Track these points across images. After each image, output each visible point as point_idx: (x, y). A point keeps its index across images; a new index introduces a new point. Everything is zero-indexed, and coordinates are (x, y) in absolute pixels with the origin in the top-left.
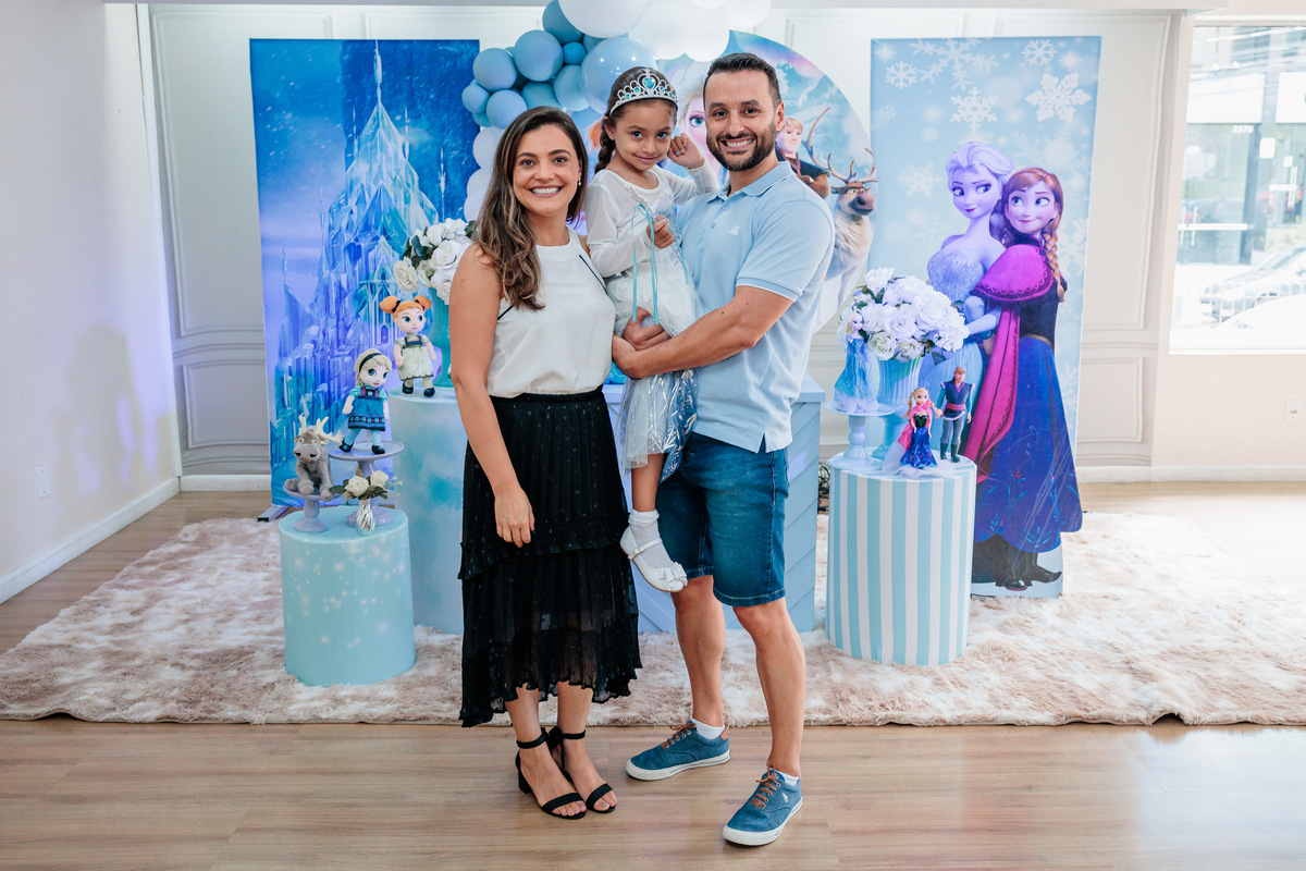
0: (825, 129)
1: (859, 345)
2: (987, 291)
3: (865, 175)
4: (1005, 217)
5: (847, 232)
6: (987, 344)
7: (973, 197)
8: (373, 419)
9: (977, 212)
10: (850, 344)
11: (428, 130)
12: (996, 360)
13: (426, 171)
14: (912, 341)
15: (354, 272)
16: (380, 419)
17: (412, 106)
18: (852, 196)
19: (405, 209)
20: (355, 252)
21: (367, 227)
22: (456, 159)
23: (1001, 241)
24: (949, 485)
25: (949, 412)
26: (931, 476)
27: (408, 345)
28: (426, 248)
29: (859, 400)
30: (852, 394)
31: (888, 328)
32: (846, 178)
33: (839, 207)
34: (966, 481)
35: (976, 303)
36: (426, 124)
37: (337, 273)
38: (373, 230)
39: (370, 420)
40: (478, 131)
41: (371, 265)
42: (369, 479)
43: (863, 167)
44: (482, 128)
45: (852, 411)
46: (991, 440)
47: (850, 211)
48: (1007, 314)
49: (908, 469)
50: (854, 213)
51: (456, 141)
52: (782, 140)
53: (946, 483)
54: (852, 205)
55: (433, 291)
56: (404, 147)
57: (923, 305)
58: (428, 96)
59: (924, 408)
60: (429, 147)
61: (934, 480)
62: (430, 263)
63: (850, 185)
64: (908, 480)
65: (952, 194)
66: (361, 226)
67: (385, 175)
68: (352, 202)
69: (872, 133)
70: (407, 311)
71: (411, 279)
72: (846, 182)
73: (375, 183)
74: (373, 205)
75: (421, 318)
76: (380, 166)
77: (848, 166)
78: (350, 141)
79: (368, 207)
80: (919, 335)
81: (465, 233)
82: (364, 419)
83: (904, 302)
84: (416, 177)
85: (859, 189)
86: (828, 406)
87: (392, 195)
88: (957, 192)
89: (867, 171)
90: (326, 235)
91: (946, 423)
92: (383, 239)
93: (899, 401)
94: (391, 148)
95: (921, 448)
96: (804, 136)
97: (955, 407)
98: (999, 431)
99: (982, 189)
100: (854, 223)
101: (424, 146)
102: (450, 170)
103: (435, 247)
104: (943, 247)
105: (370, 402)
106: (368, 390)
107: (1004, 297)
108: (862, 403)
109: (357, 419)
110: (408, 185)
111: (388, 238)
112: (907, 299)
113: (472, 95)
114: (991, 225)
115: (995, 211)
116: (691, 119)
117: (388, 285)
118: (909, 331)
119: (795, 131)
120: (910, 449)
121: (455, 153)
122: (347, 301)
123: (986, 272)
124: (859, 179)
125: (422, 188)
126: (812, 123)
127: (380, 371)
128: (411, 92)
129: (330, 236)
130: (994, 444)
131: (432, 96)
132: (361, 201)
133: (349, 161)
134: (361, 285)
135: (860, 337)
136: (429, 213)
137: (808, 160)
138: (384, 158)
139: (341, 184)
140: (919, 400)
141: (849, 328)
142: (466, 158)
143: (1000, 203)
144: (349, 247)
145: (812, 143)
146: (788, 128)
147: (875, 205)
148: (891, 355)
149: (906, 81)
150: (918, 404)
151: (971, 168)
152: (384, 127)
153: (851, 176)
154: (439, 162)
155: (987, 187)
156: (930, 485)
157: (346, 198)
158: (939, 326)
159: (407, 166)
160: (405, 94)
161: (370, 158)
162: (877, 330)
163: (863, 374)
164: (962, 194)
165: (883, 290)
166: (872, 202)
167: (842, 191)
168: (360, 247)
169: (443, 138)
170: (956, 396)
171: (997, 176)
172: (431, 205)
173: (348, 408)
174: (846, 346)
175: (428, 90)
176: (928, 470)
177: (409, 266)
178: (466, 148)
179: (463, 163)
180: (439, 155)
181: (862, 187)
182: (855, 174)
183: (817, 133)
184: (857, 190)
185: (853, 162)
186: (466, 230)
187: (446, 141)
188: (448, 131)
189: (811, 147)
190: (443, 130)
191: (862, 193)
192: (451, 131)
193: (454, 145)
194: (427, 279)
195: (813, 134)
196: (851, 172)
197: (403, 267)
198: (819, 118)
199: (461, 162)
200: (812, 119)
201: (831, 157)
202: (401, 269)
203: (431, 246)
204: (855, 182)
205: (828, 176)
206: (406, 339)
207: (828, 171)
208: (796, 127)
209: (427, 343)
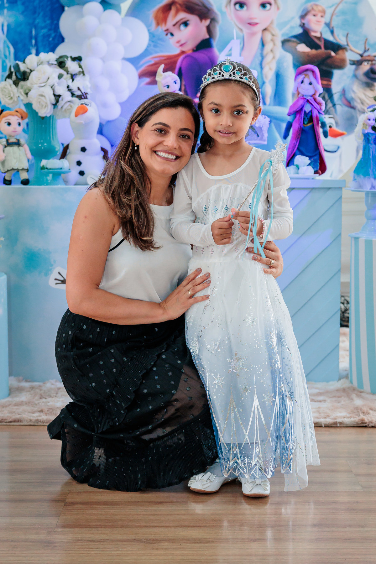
0: (343, 13)
5: (363, 97)
11: (23, 13)
13: (20, 46)
18: (366, 66)
22: (44, 36)
27: (9, 144)
28: (24, 72)
30: (367, 174)
32: (361, 52)
33: (355, 76)
36: (20, 7)
40: (63, 10)
43: (374, 44)
44: (66, 8)
45: (368, 188)
47: (365, 79)
50: (369, 81)
51: (45, 22)
52: (309, 21)
54: (367, 74)
55: (29, 106)
56: (3, 26)
60: (23, 26)
62: (28, 83)
63: (365, 58)
70: (9, 117)
71: (12, 95)
72: (361, 56)
75: (19, 124)
77: (363, 42)
84: (12, 50)
85: (372, 61)
96: (327, 19)
100: (368, 90)
101: (19, 25)
102: (40, 44)
103: (31, 71)
110: (6, 56)
116: (235, 4)
119: (320, 15)
121: (44, 31)
124: (372, 53)
126: (333, 8)
137: (330, 38)
142: (53, 35)
145: (333, 24)
146: (313, 12)
153: (365, 51)
154: (31, 38)
159: (5, 42)
167: (358, 63)
169: (35, 19)
177: (11, 86)
178: (53, 27)
179: (51, 39)
180: (31, 32)
181: (374, 60)
182: (368, 50)
183: (337, 16)
184: (370, 63)
185: (366, 40)
186: (57, 61)
187: (37, 21)
188: (39, 14)
189: (333, 28)
190: (35, 12)
191: (374, 64)
192: (41, 14)
193: (43, 25)
194: (25, 96)
195: (334, 17)
196: (365, 48)
197: (6, 87)
198: (338, 5)
199: (49, 38)
200: (333, 6)
201: (349, 36)
202: (5, 88)
203: (28, 71)
204: (369, 56)
205: (347, 51)
206: (7, 140)
207: (347, 47)
208: (320, 11)
209: (24, 145)
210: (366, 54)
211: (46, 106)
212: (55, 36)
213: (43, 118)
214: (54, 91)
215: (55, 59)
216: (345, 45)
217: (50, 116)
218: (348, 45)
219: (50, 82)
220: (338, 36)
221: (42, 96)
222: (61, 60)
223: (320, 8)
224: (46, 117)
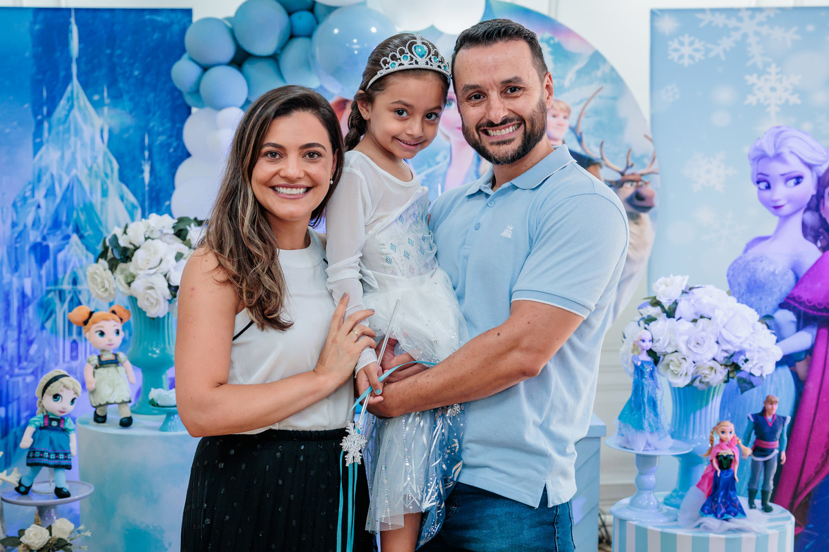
0: (596, 112)
1: (648, 369)
2: (800, 303)
3: (644, 166)
4: (820, 216)
6: (801, 367)
7: (782, 192)
8: (57, 454)
9: (787, 209)
10: (636, 367)
11: (131, 112)
12: (812, 387)
13: (127, 160)
14: (713, 364)
15: (40, 277)
16: (66, 454)
17: (112, 84)
18: (629, 190)
19: (102, 203)
20: (41, 253)
21: (56, 224)
22: (162, 146)
23: (815, 243)
24: (762, 541)
25: (759, 450)
26: (739, 530)
27: (102, 364)
28: (125, 249)
29: (648, 435)
30: (639, 427)
31: (683, 348)
32: (621, 169)
34: (782, 535)
35: (786, 317)
36: (128, 104)
37: (20, 277)
38: (64, 227)
39: (52, 456)
40: (188, 112)
41: (60, 268)
42: (50, 528)
43: (642, 157)
44: (194, 110)
45: (640, 449)
46: (807, 485)
48: (824, 331)
49: (711, 521)
50: (632, 210)
51: (163, 125)
53: (758, 538)
54: (629, 201)
55: (133, 300)
56: (102, 131)
57: (725, 320)
58: (131, 72)
59: (729, 445)
60: (131, 131)
61: (744, 535)
62: (131, 267)
63: (626, 177)
64: (711, 535)
65: (755, 188)
66: (49, 223)
67: (80, 163)
68: (40, 195)
69: (653, 117)
70: (102, 323)
71: (107, 286)
72: (622, 174)
73: (68, 172)
74: (64, 198)
75: (118, 333)
76: (74, 154)
77: (623, 155)
78: (39, 125)
79: (58, 200)
80: (721, 356)
81: (172, 231)
82: (46, 455)
83: (702, 317)
84: (116, 166)
85: (637, 181)
86: (610, 443)
87: (87, 187)
88: (763, 185)
89: (647, 161)
90: (8, 233)
91: (754, 464)
92: (75, 237)
93: (696, 437)
94: (87, 131)
95: (726, 495)
96: (572, 121)
97: (764, 444)
98: (817, 473)
99: (792, 182)
100: (632, 222)
101: (125, 130)
102: (156, 157)
103: (136, 248)
104: (746, 251)
105: (54, 435)
106: (52, 420)
107: (821, 310)
108: (653, 439)
109: (38, 454)
110: (107, 175)
111: (81, 237)
112: (706, 312)
113: (184, 71)
114: (804, 226)
115: (808, 208)
117: (80, 292)
118: (709, 352)
119: (562, 115)
120: (712, 496)
121: (162, 138)
122: (31, 311)
123: (798, 281)
124: (637, 170)
125: (122, 178)
126: (581, 106)
127: (67, 396)
128: (112, 69)
129: (13, 234)
130: (810, 488)
131: (136, 73)
132: (50, 193)
133: (37, 147)
134: (48, 292)
135: (649, 359)
136: (130, 207)
137: (578, 149)
138: (79, 143)
139: (28, 174)
140: (723, 436)
141: (636, 347)
142: (175, 144)
143: (815, 201)
144: (35, 247)
145: (582, 128)
146: (552, 112)
147: (657, 202)
148: (688, 381)
149: (691, 57)
150: (721, 440)
151: (778, 157)
152: (80, 109)
153: (628, 167)
154: (143, 148)
155: (799, 179)
156: (739, 540)
157: (33, 190)
158: (746, 346)
159: (105, 154)
160: (104, 70)
161: (62, 144)
162: (670, 350)
163: (654, 404)
164: (768, 187)
165: (676, 303)
166: (651, 198)
167: (617, 185)
168: (47, 247)
169: (148, 121)
170: (767, 430)
171: (810, 166)
172: (131, 198)
173: (26, 441)
174: (632, 369)
175: (132, 65)
176: (736, 522)
177: (105, 270)
178: (175, 133)
179: (171, 150)
180: (143, 140)
181: (641, 180)
182: (632, 165)
183: (588, 117)
184: (635, 184)
185: (630, 151)
186: (174, 227)
187: (151, 124)
188: (154, 114)
189: (581, 134)
190: (148, 112)
191: (641, 186)
192: (158, 114)
193: (161, 129)
194: (126, 286)
195: (583, 118)
196: (628, 163)
197: (97, 271)
198: (589, 100)
199: (169, 148)
200: (581, 101)
201: (604, 145)
202: (96, 273)
203: (132, 247)
204: (633, 174)
205: (601, 167)
206: (99, 357)
207: (601, 161)
208: (562, 110)
209: (124, 362)
210: (629, 172)
211: (157, 304)
212: (178, 146)
213: (153, 319)
214: (168, 281)
215: (172, 226)
216: (598, 159)
217: (164, 317)
218: (602, 158)
219: (164, 268)
220: (589, 145)
221: (151, 288)
222: (181, 226)
223: (563, 106)
224: (158, 318)
